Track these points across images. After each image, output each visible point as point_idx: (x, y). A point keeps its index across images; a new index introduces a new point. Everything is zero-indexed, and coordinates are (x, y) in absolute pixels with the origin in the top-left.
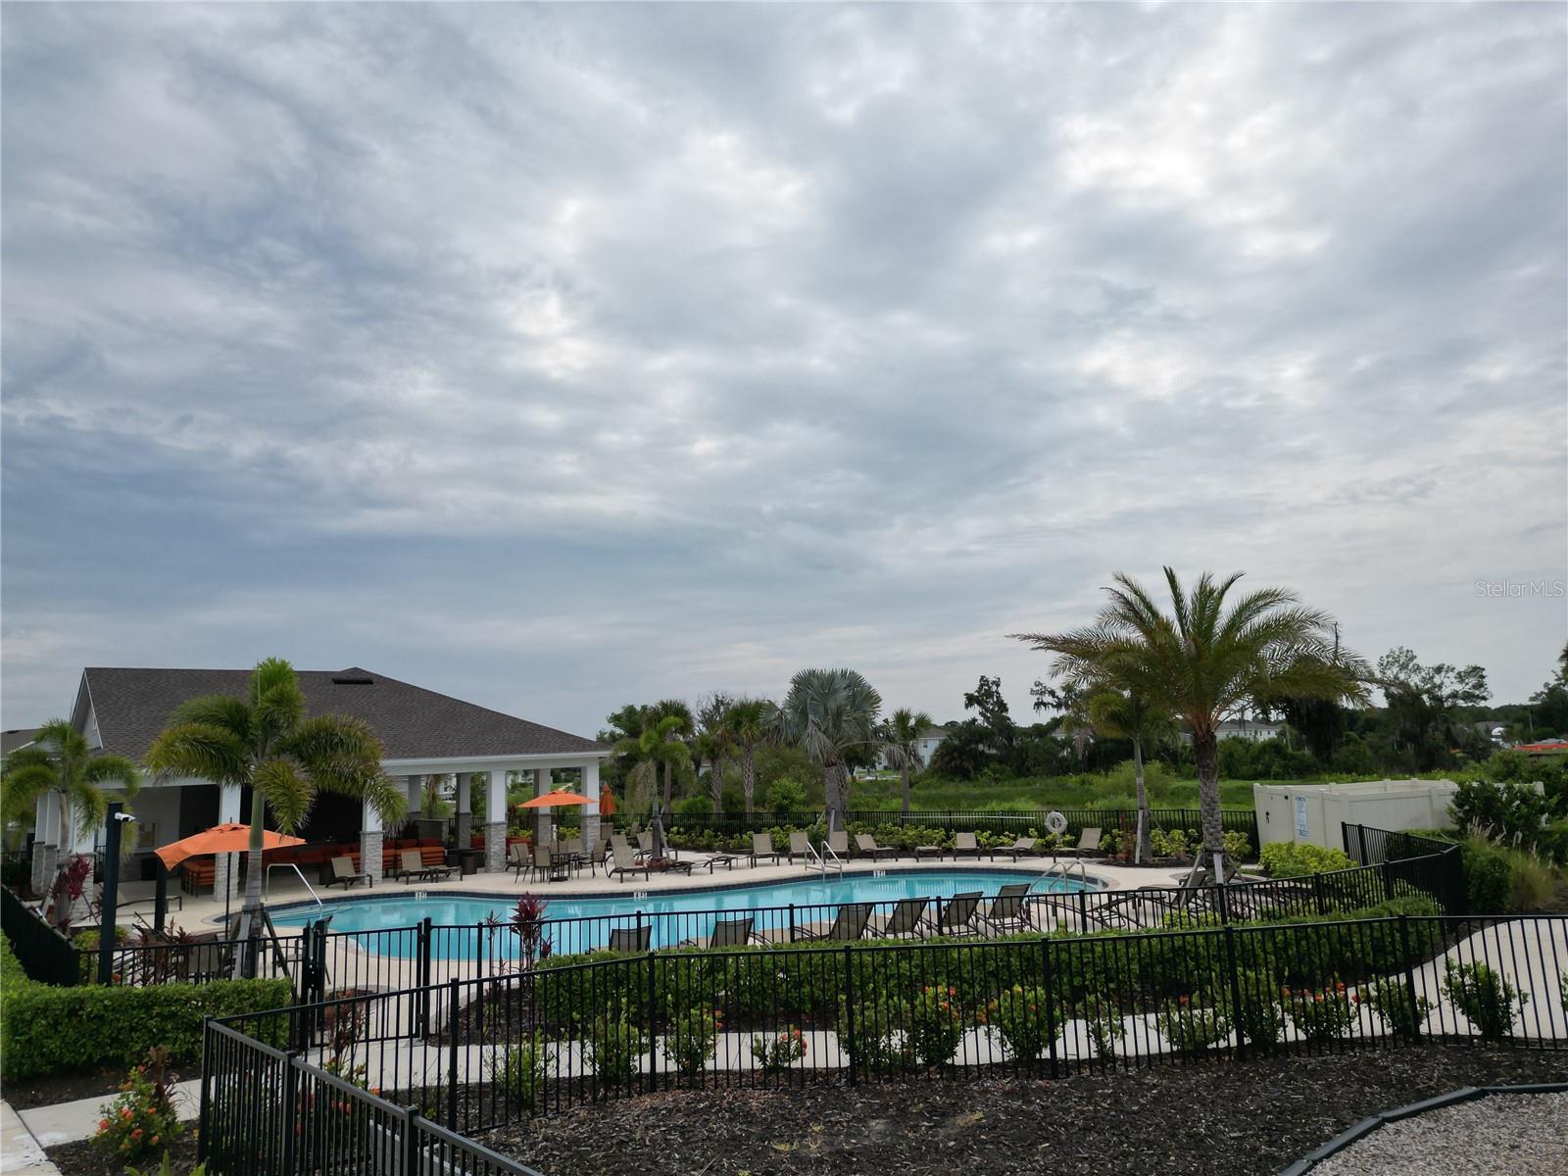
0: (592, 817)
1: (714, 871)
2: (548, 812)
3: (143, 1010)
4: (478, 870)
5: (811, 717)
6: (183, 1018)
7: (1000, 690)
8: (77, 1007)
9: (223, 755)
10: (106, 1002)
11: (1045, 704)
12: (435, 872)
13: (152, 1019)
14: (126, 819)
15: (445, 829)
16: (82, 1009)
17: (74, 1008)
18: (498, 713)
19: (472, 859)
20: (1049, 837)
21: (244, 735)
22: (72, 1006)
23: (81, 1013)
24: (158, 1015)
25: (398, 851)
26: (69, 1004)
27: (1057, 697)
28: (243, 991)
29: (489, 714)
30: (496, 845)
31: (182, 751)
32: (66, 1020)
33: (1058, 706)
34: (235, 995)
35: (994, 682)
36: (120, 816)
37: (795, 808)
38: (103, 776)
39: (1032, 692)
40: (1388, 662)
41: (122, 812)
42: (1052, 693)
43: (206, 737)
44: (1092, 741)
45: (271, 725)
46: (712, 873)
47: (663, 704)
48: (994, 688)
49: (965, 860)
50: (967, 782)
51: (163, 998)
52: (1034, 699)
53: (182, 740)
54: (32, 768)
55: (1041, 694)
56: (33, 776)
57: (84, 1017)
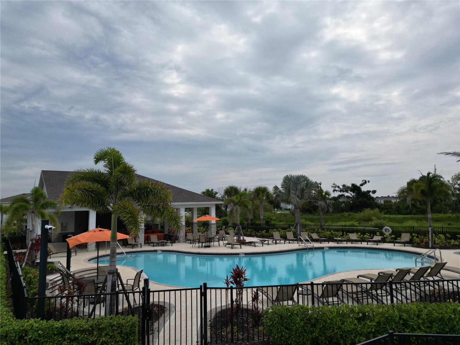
0: (213, 224)
1: (264, 245)
2: (197, 222)
3: (60, 336)
4: (176, 241)
5: (291, 191)
6: (82, 340)
7: (321, 186)
8: (24, 335)
9: (98, 197)
10: (39, 332)
11: (336, 191)
12: (163, 243)
13: (65, 340)
14: (50, 229)
15: (159, 226)
16: (26, 335)
17: (22, 335)
18: (181, 188)
19: (172, 238)
20: (385, 236)
21: (107, 188)
22: (20, 334)
23: (25, 338)
24: (68, 338)
25: (149, 235)
26: (19, 333)
27: (340, 188)
28: (114, 325)
29: (178, 189)
30: (182, 234)
31: (78, 194)
32: (17, 342)
33: (341, 191)
34: (110, 328)
35: (319, 184)
36: (47, 227)
37: (273, 222)
38: (47, 207)
39: (332, 187)
40: (455, 178)
41: (48, 225)
42: (339, 187)
43: (90, 188)
44: (351, 202)
45: (120, 184)
46: (263, 246)
47: (230, 187)
48: (319, 185)
49: (356, 244)
50: (311, 214)
51: (71, 329)
52: (333, 189)
53: (78, 189)
54: (21, 203)
55: (335, 187)
56: (21, 207)
57: (28, 340)
